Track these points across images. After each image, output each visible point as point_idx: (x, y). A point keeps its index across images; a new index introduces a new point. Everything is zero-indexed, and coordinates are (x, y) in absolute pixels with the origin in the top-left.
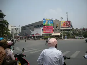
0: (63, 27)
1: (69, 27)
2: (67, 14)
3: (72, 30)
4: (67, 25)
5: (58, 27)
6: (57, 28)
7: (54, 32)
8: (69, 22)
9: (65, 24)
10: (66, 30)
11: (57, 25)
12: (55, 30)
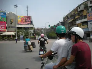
0: (21, 24)
1: (28, 24)
2: (27, 8)
3: (32, 28)
4: (26, 21)
5: (13, 23)
6: (11, 24)
7: (7, 30)
8: (29, 18)
9: (23, 19)
10: (25, 28)
11: (12, 21)
12: (9, 27)
